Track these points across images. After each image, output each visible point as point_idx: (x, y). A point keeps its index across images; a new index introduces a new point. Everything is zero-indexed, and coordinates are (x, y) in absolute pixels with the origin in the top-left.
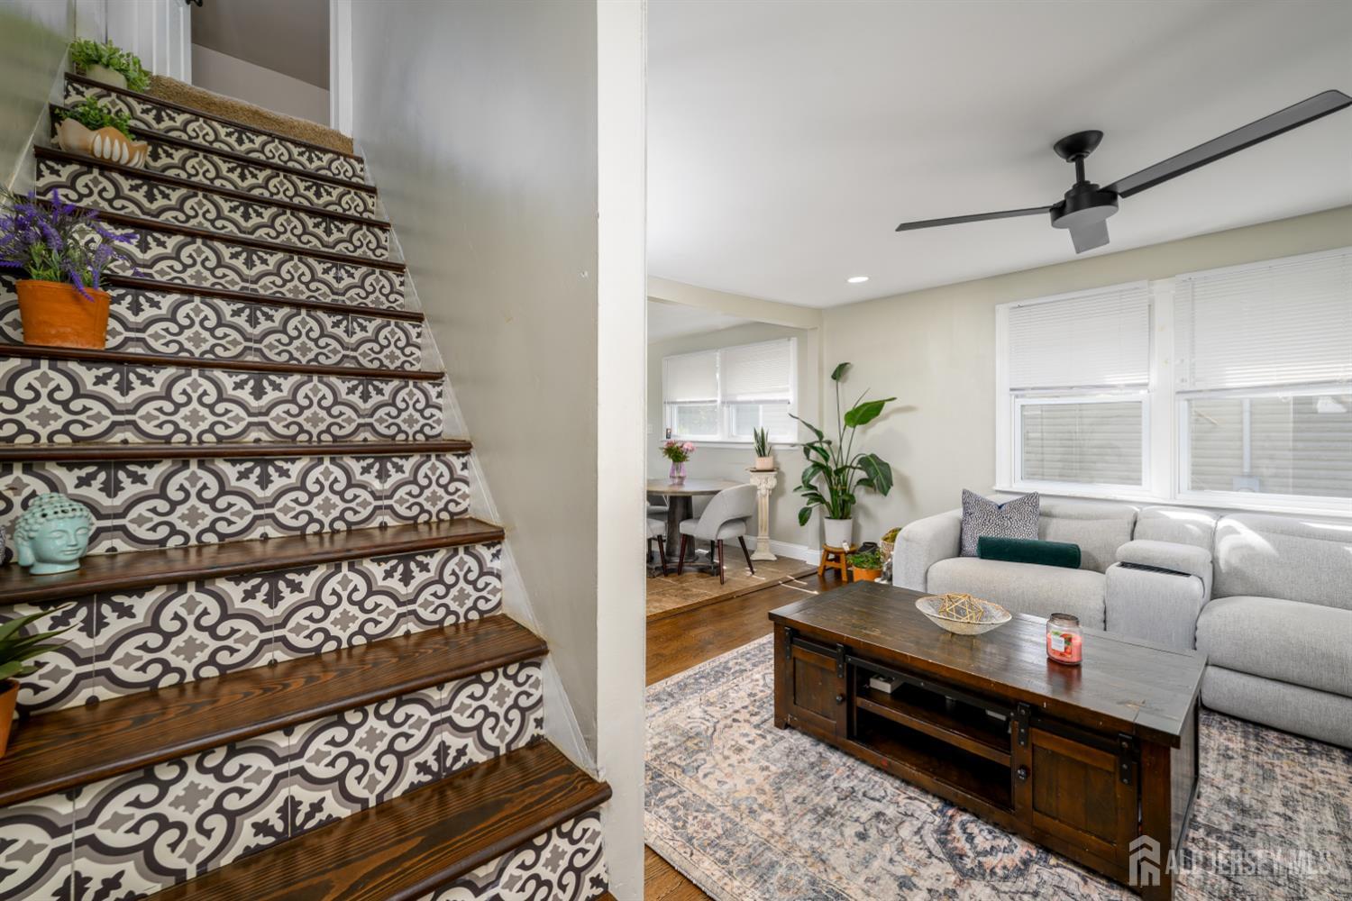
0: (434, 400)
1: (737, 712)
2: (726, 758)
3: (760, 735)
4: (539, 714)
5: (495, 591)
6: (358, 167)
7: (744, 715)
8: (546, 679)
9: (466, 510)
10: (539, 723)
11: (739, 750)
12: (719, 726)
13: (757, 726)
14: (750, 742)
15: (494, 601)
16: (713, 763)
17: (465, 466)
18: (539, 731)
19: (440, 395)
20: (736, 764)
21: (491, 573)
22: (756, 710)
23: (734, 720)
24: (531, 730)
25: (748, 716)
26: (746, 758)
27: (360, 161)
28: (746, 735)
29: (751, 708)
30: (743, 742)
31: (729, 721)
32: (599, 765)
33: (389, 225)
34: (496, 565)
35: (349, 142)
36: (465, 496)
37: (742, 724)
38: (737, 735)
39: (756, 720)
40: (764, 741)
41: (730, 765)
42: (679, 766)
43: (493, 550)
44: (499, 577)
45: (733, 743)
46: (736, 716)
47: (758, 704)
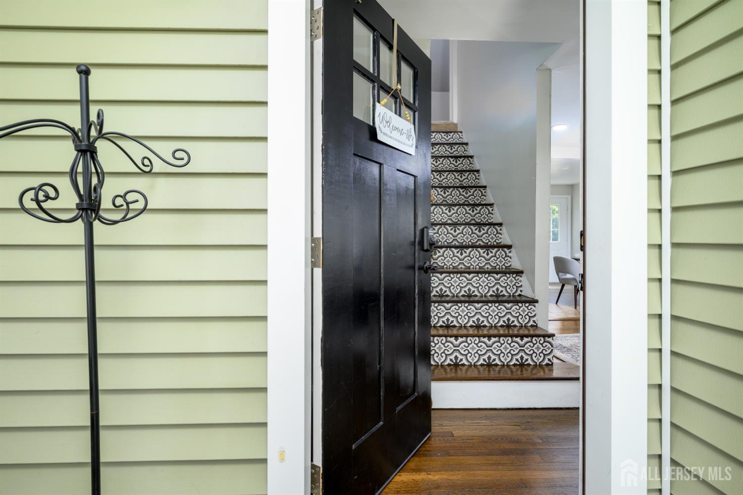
0: (491, 212)
4: (521, 289)
5: (509, 262)
6: (460, 134)
8: (523, 280)
9: (501, 242)
10: (521, 291)
15: (509, 264)
17: (501, 230)
18: (520, 293)
19: (492, 210)
21: (508, 256)
24: (519, 292)
27: (461, 132)
32: (536, 295)
33: (473, 156)
34: (510, 255)
35: (456, 125)
36: (500, 238)
43: (509, 251)
44: (510, 258)
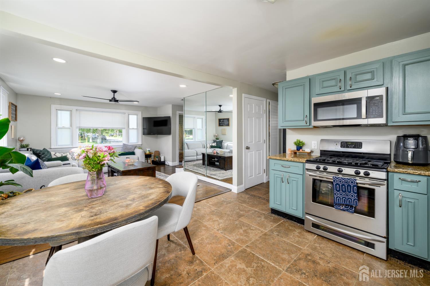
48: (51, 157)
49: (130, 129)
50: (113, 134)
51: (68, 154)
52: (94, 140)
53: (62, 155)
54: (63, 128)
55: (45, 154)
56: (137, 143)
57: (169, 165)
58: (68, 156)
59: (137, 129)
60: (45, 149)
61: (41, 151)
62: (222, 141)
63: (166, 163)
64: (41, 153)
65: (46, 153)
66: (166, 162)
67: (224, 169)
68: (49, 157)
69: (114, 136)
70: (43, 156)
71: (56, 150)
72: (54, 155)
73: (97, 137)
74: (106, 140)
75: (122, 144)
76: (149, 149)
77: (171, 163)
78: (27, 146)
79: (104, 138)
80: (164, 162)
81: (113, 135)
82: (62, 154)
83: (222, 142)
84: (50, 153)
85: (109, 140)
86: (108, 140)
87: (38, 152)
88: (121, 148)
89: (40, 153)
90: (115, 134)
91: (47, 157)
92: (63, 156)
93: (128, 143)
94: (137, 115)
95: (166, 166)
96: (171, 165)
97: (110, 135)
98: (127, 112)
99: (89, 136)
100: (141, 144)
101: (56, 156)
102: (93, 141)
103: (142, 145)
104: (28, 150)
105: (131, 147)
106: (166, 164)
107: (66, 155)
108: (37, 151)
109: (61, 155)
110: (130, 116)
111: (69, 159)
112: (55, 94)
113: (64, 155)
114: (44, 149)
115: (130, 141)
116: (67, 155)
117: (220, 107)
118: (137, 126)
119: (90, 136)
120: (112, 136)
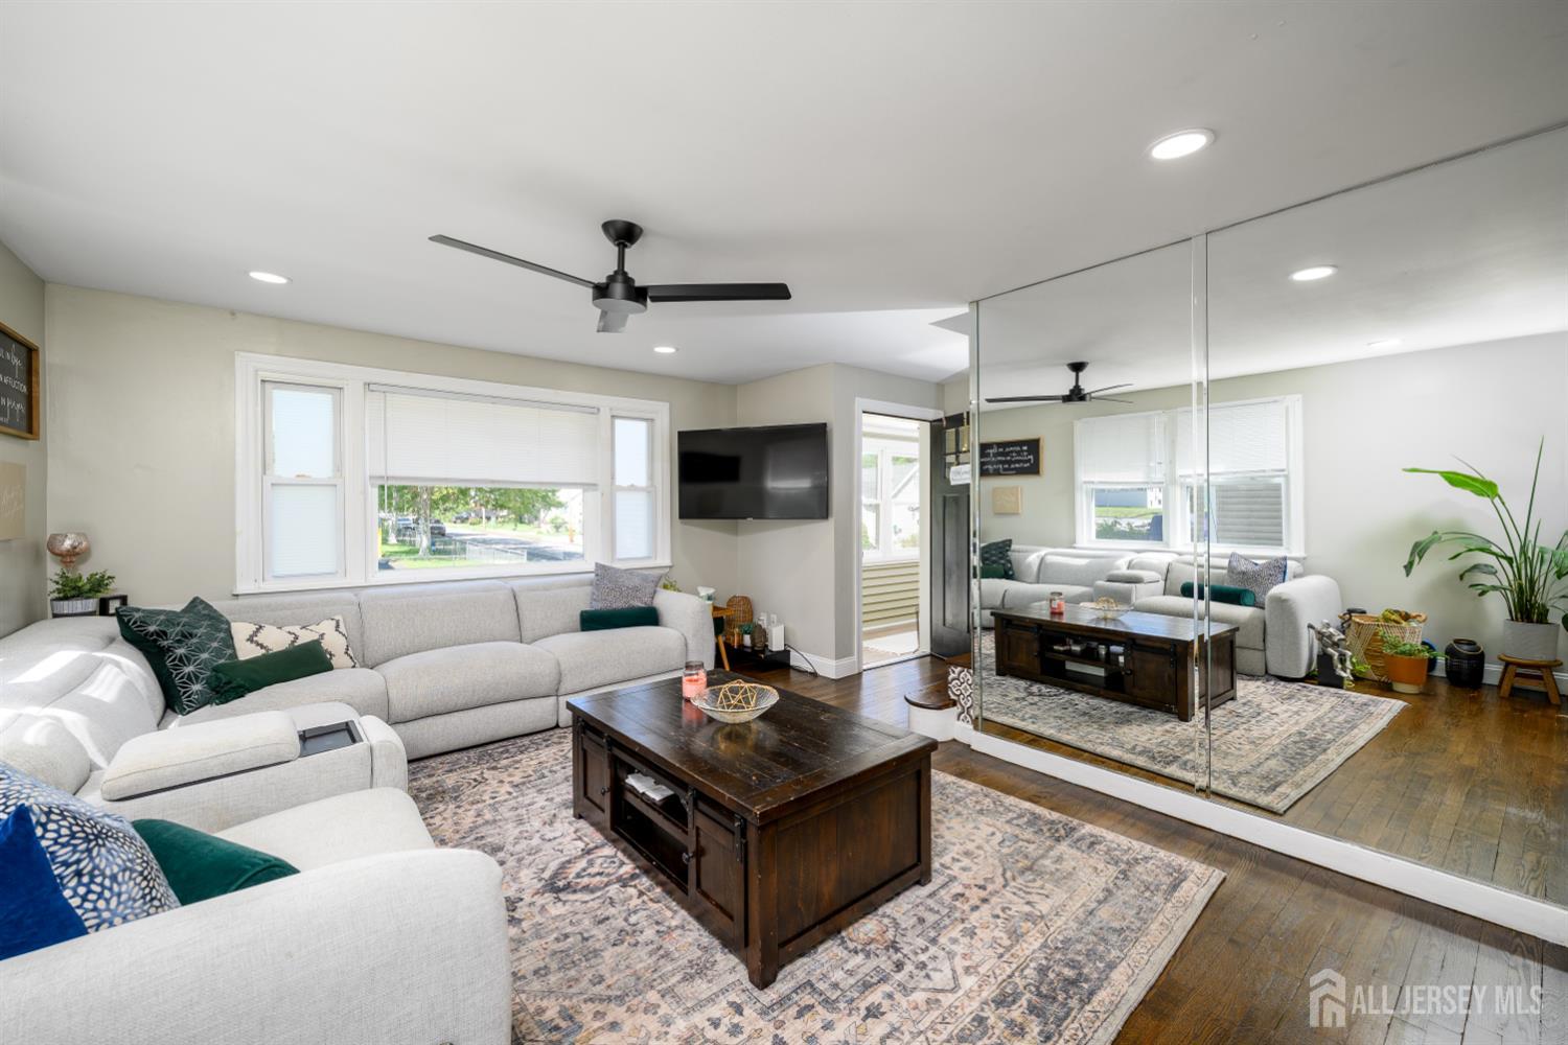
1: (985, 901)
2: (979, 847)
3: (948, 868)
7: (974, 895)
11: (967, 854)
12: (1000, 881)
13: (953, 879)
14: (958, 860)
16: (991, 843)
20: (968, 842)
22: (958, 904)
23: (983, 888)
25: (967, 893)
26: (958, 846)
28: (964, 869)
29: (966, 907)
30: (966, 862)
31: (990, 887)
37: (973, 882)
38: (975, 868)
39: (956, 888)
40: (942, 861)
41: (973, 841)
42: (1023, 840)
45: (975, 860)
46: (983, 894)
47: (958, 915)
48: (234, 655)
49: (622, 489)
50: (465, 515)
51: (327, 627)
52: (404, 535)
53: (296, 638)
54: (300, 480)
55: (195, 640)
56: (649, 558)
57: (814, 675)
58: (325, 644)
59: (650, 490)
60: (202, 602)
61: (171, 618)
62: (1007, 544)
63: (795, 660)
64: (174, 632)
65: (201, 631)
66: (793, 654)
67: (1168, 711)
68: (218, 653)
69: (470, 521)
70: (181, 651)
71: (267, 607)
72: (251, 639)
73: (412, 526)
74: (443, 535)
75: (592, 568)
76: (711, 591)
77: (833, 662)
78: (98, 584)
79: (439, 528)
80: (786, 653)
81: (467, 519)
82: (296, 629)
83: (1010, 546)
84: (228, 631)
85: (457, 535)
86: (450, 536)
87: (152, 628)
88: (589, 589)
89: (165, 633)
90: (473, 515)
91: (205, 656)
92: (299, 642)
93: (613, 558)
94: (650, 421)
95: (793, 675)
96: (834, 677)
97: (457, 518)
98: (606, 402)
99: (386, 524)
100: (668, 562)
101: (262, 646)
102: (401, 538)
103: (670, 567)
104: (103, 610)
105: (637, 581)
106: (792, 663)
107: (316, 637)
108: (144, 623)
109: (292, 637)
110: (618, 422)
111: (334, 662)
112: (256, 275)
113: (305, 637)
114: (196, 602)
115: (621, 554)
116: (322, 635)
117: (1074, 374)
118: (651, 477)
119: (390, 522)
120: (464, 520)
